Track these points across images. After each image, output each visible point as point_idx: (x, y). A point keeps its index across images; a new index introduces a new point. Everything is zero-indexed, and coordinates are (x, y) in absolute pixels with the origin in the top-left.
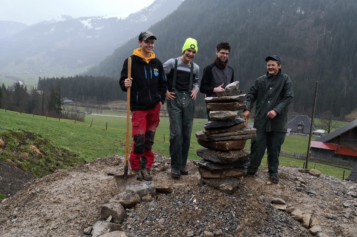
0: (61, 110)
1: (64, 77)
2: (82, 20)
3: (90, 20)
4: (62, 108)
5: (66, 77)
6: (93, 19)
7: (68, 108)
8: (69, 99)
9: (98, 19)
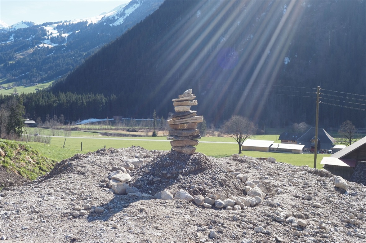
0: (22, 132)
1: (25, 94)
2: (46, 26)
3: (56, 25)
4: (23, 130)
5: (27, 93)
6: (59, 24)
7: (30, 131)
8: (30, 120)
9: (65, 24)
